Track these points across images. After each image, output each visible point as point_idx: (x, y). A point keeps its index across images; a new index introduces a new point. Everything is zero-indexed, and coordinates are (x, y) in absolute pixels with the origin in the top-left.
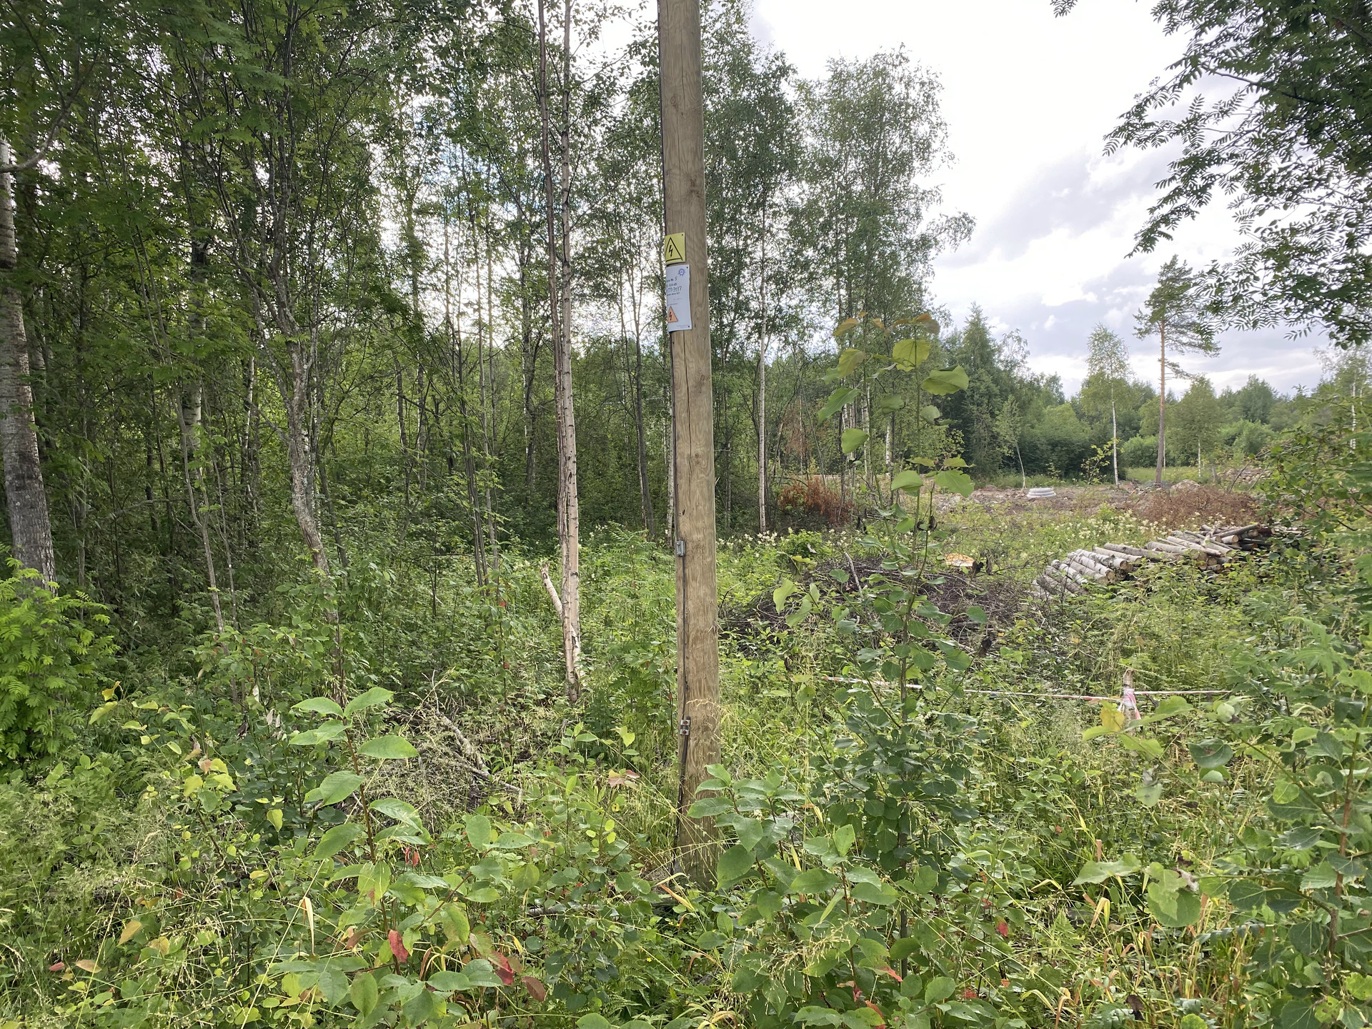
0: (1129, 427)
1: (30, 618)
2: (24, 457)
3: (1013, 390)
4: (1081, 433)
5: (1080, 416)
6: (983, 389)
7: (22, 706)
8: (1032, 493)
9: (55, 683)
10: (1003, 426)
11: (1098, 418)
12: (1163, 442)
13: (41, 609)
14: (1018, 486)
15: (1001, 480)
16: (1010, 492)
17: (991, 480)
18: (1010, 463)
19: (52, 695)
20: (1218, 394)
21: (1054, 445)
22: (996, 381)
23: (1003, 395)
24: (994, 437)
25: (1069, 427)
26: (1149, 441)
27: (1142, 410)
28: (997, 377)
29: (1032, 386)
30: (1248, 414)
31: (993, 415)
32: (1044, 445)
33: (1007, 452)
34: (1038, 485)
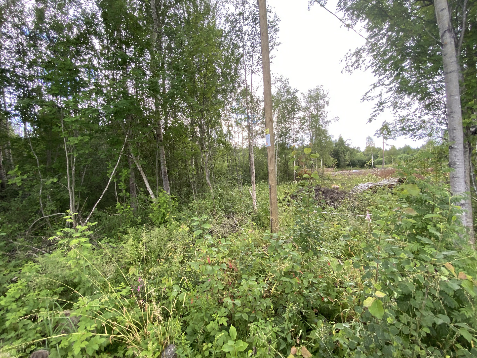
0: (376, 157)
3: (349, 150)
4: (364, 158)
5: (364, 155)
6: (342, 150)
7: (164, 213)
8: (354, 171)
10: (347, 158)
11: (368, 155)
12: (384, 159)
14: (351, 170)
15: (347, 168)
16: (349, 171)
17: (344, 169)
18: (348, 165)
20: (397, 149)
21: (359, 161)
22: (345, 148)
23: (347, 151)
24: (345, 160)
25: (362, 157)
26: (381, 159)
27: (379, 153)
29: (354, 149)
30: (404, 152)
31: (345, 155)
32: (356, 161)
33: (348, 163)
34: (355, 169)
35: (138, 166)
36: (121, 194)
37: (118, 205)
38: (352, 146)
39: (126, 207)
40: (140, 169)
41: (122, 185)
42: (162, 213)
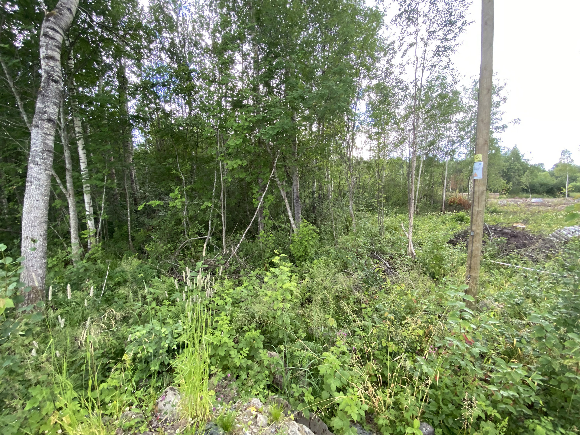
3: (528, 168)
4: (553, 181)
5: (552, 176)
6: (516, 168)
8: (533, 200)
10: (524, 180)
11: (560, 176)
14: (528, 197)
15: (521, 195)
16: (524, 199)
17: (517, 195)
18: (525, 191)
21: (542, 185)
22: (521, 166)
23: (524, 170)
24: (520, 183)
25: (548, 180)
28: (522, 164)
29: (534, 167)
31: (520, 176)
32: (537, 185)
33: (524, 187)
34: (536, 197)
35: (282, 192)
38: (532, 163)
39: (269, 236)
40: (284, 195)
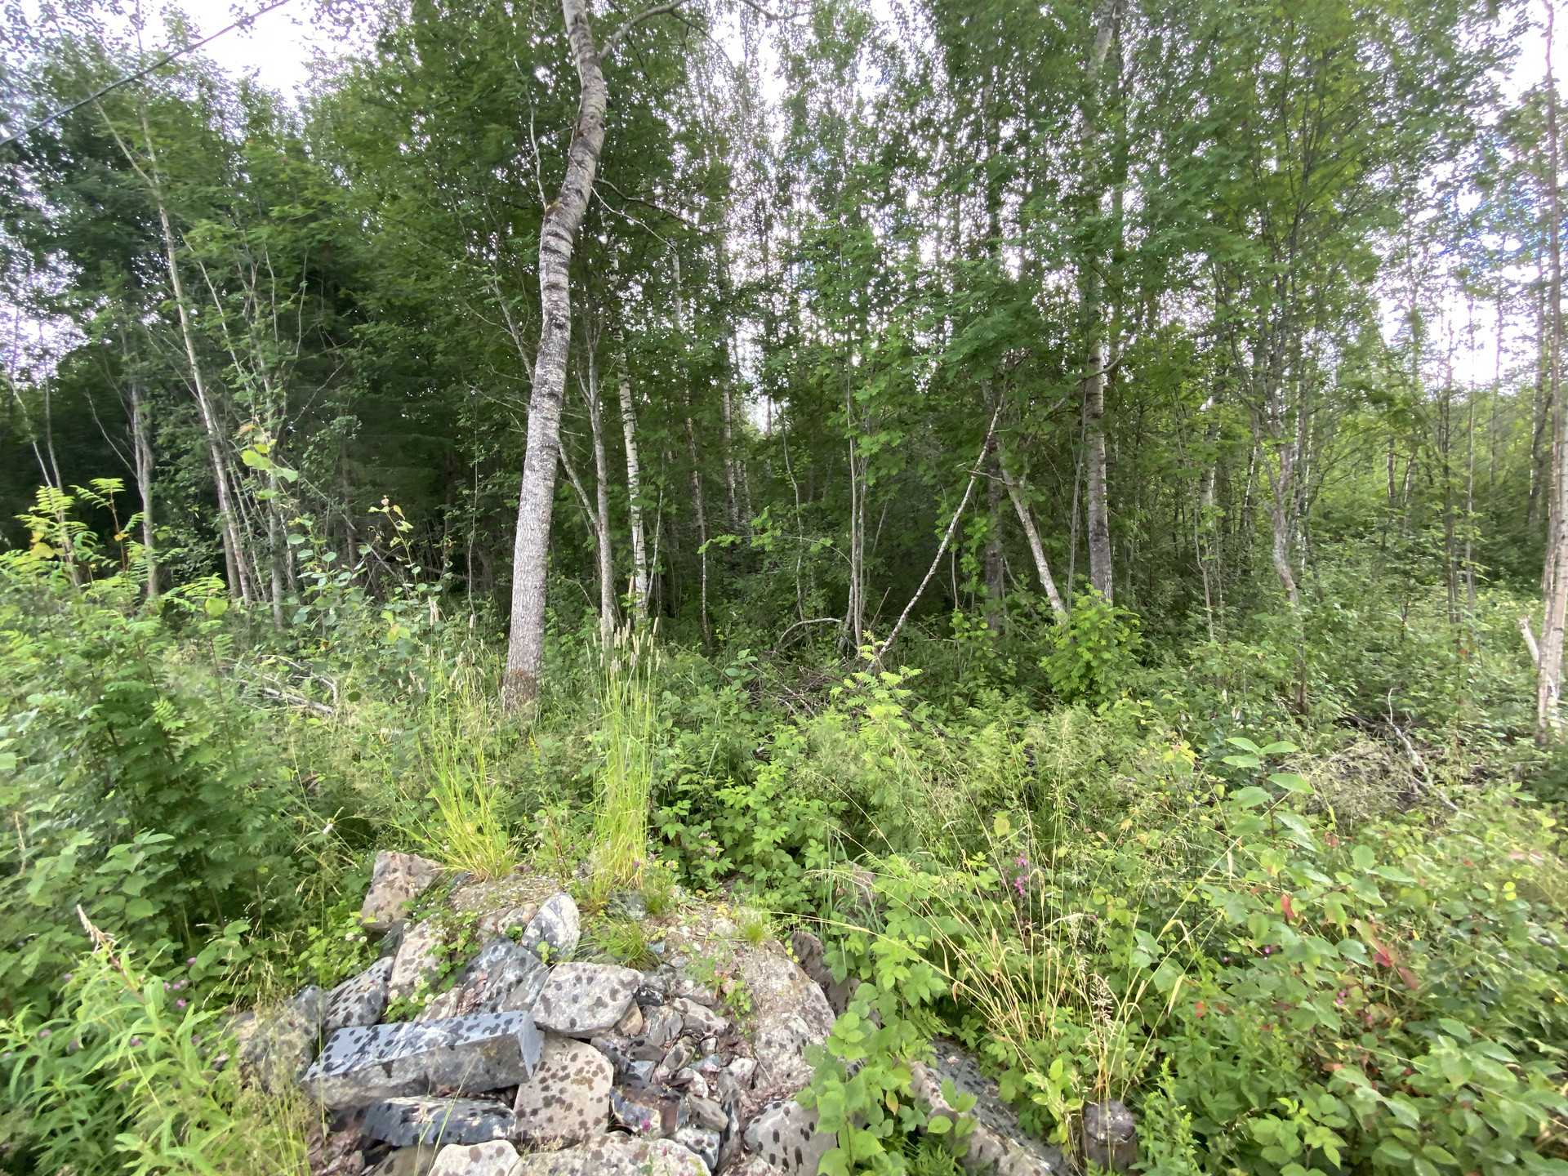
1: (1096, 618)
2: (1100, 523)
7: (1088, 664)
9: (1106, 656)
13: (1102, 615)
19: (1105, 662)
35: (1018, 506)
36: (967, 588)
37: (957, 616)
39: (977, 627)
40: (1023, 516)
41: (969, 562)
42: (1081, 664)
